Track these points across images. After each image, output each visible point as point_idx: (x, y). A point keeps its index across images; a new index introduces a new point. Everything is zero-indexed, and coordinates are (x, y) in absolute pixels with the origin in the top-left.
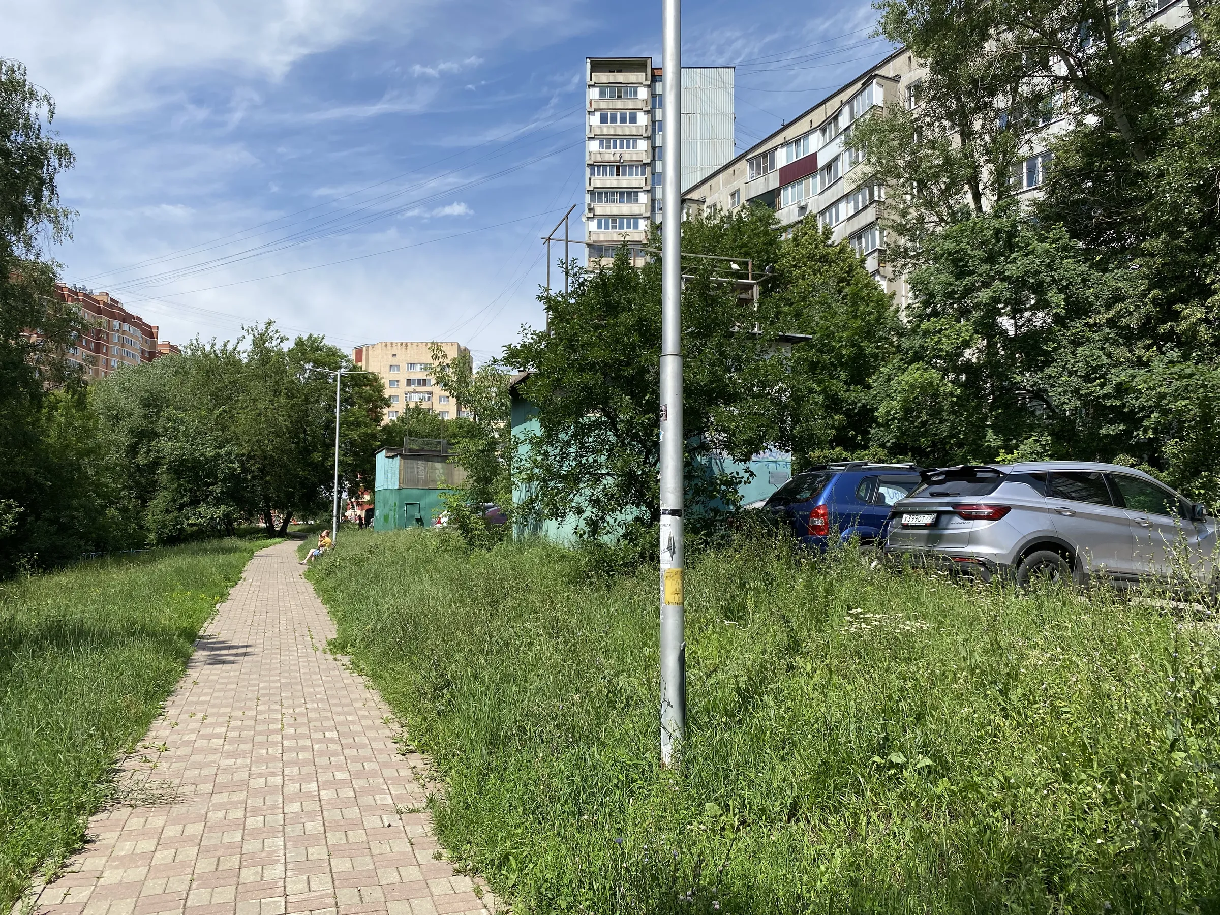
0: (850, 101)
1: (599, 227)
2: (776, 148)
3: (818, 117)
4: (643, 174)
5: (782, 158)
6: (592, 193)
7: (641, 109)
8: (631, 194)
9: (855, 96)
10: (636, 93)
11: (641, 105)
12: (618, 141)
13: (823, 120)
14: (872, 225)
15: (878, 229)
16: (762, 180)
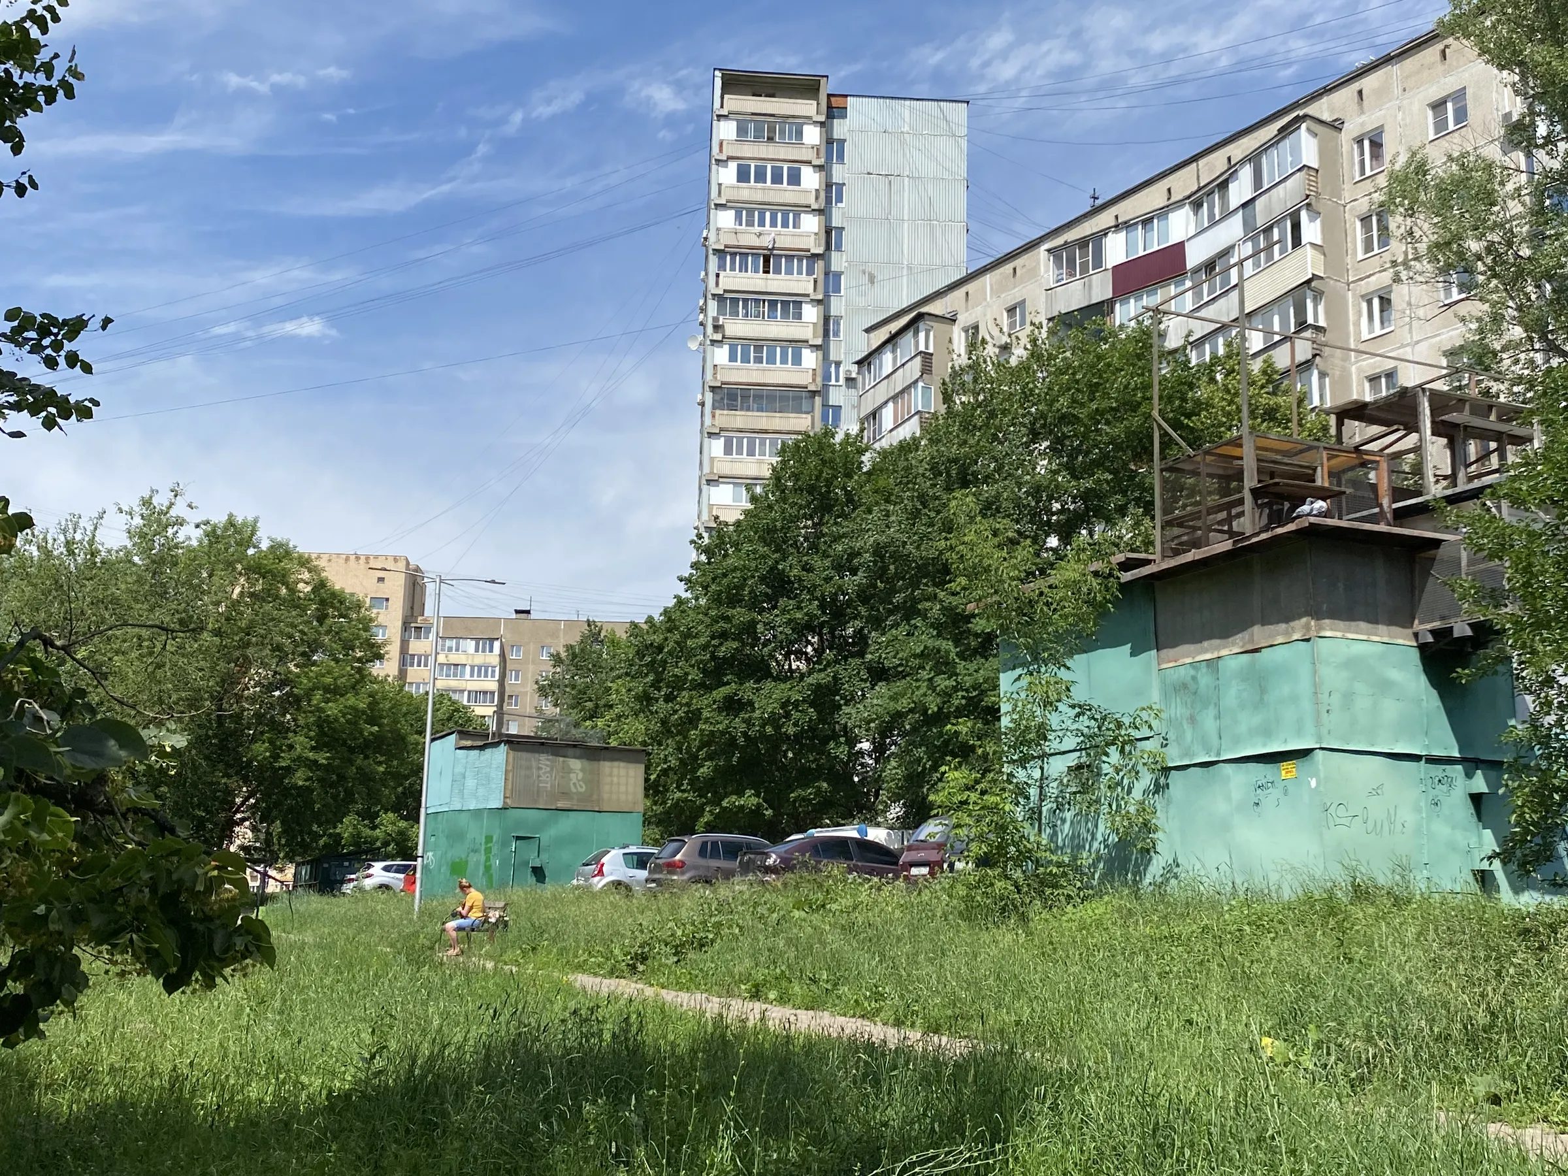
0: (1254, 158)
1: (733, 358)
2: (1105, 233)
3: (1184, 183)
4: (810, 272)
5: (1116, 250)
6: (719, 298)
7: (809, 163)
8: (790, 306)
9: (1265, 148)
10: (800, 134)
11: (809, 155)
12: (768, 215)
13: (1195, 188)
14: (1305, 366)
15: (1316, 373)
16: (1077, 286)
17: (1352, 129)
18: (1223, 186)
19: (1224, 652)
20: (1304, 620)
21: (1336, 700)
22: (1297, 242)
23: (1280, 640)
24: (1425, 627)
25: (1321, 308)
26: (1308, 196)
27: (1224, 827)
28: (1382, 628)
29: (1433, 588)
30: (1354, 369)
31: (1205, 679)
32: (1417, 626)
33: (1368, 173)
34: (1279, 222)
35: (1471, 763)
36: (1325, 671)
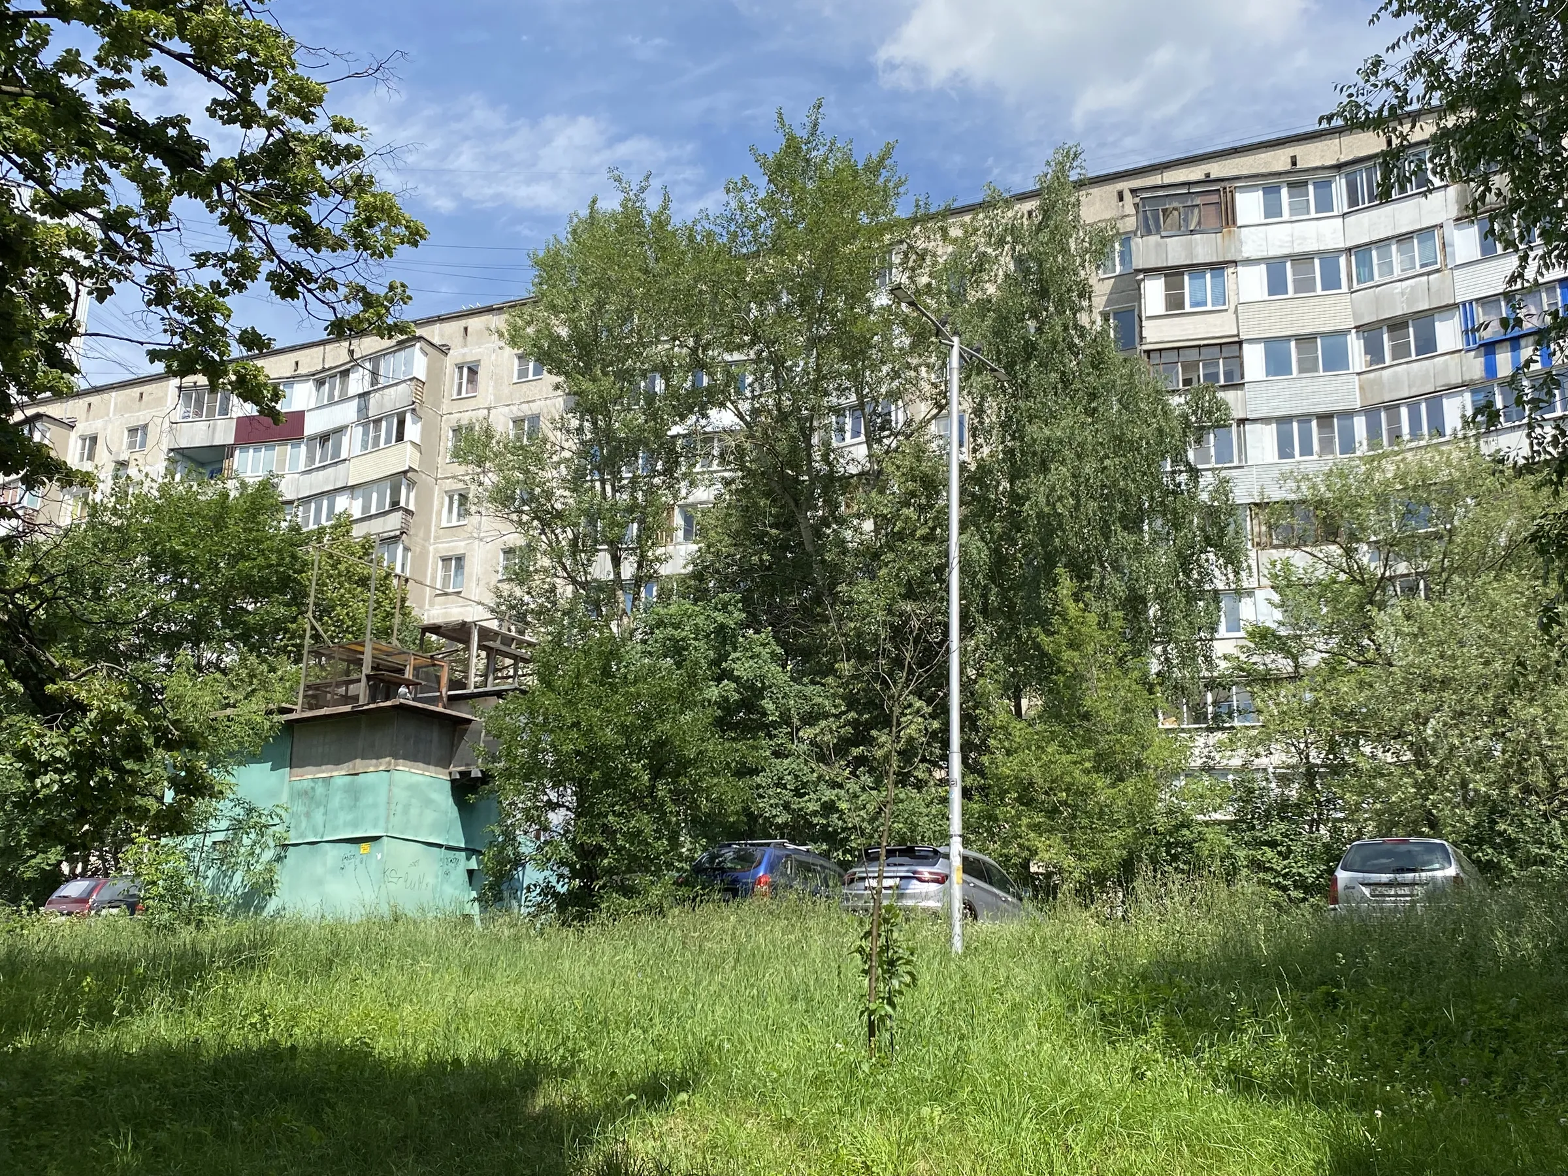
0: (373, 359)
3: (311, 361)
9: (384, 353)
13: (320, 368)
14: (391, 541)
15: (401, 547)
16: (203, 426)
17: (455, 356)
18: (345, 373)
19: (334, 774)
20: (388, 759)
21: (399, 808)
22: (400, 437)
23: (372, 769)
24: (456, 769)
25: (412, 495)
26: (414, 403)
27: (320, 882)
28: (432, 768)
29: (464, 746)
30: (431, 549)
31: (320, 789)
32: (452, 768)
33: (464, 395)
34: (388, 417)
35: (470, 851)
36: (395, 790)
